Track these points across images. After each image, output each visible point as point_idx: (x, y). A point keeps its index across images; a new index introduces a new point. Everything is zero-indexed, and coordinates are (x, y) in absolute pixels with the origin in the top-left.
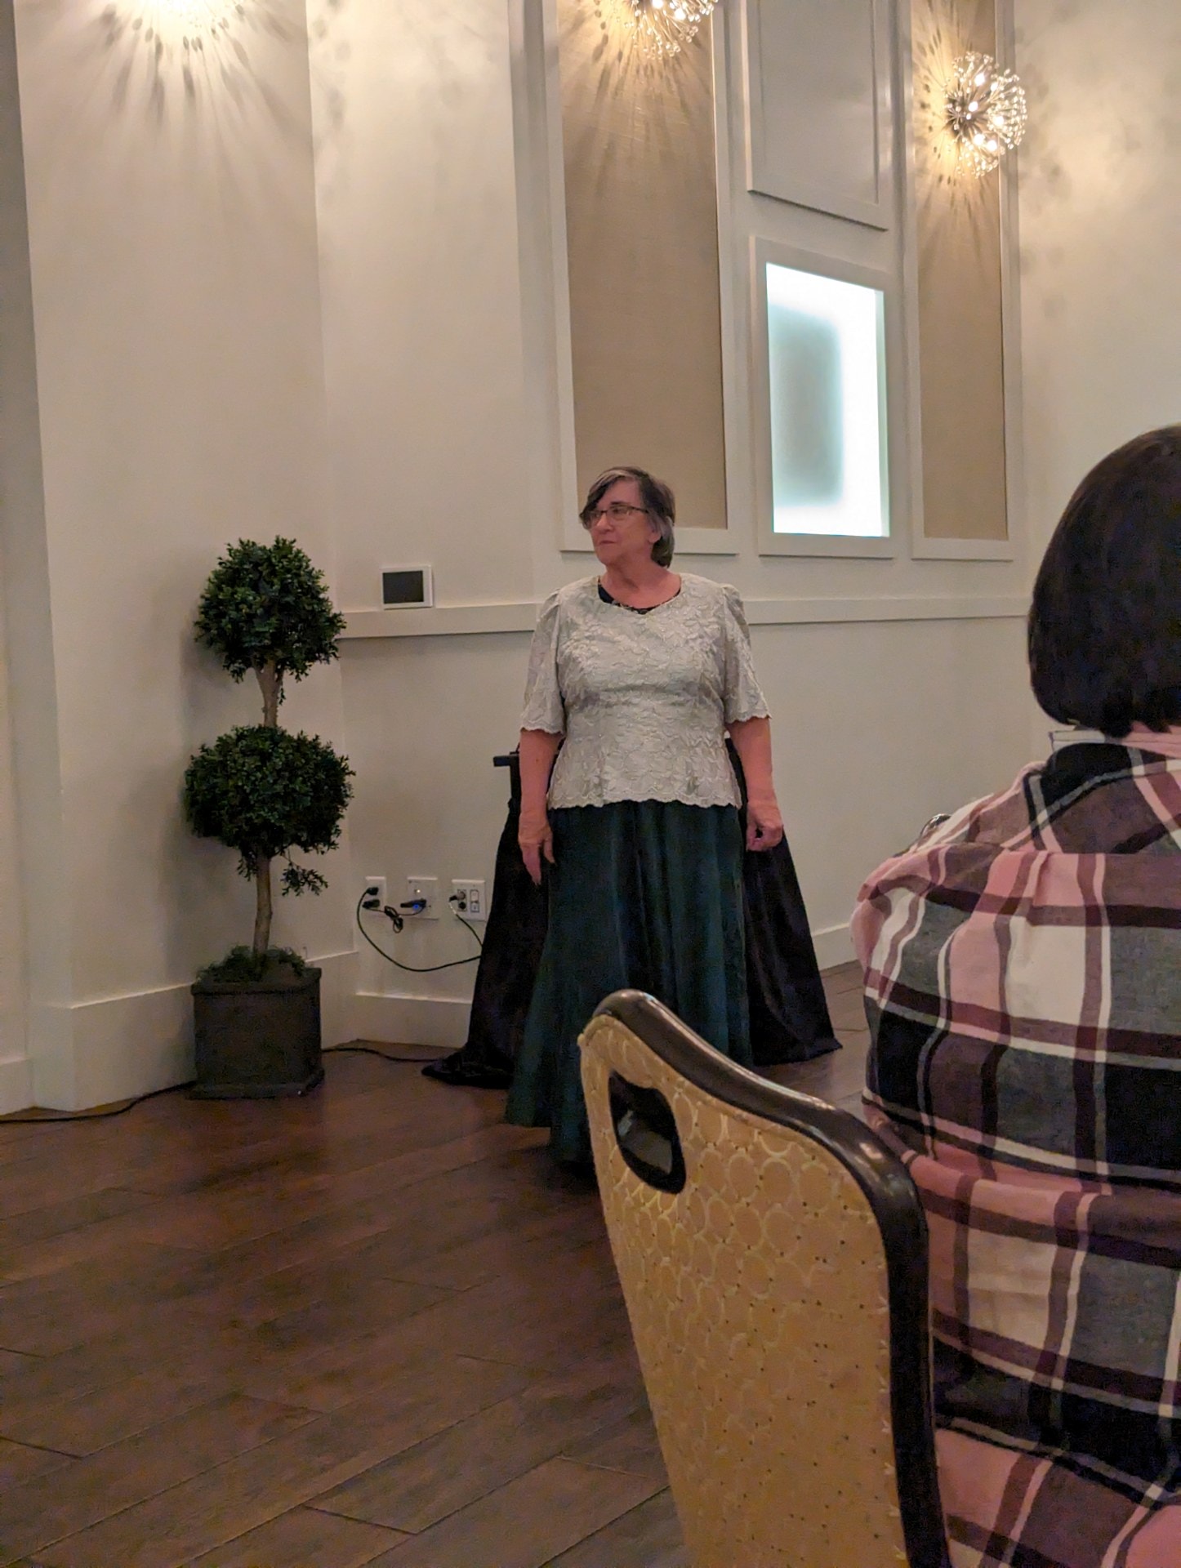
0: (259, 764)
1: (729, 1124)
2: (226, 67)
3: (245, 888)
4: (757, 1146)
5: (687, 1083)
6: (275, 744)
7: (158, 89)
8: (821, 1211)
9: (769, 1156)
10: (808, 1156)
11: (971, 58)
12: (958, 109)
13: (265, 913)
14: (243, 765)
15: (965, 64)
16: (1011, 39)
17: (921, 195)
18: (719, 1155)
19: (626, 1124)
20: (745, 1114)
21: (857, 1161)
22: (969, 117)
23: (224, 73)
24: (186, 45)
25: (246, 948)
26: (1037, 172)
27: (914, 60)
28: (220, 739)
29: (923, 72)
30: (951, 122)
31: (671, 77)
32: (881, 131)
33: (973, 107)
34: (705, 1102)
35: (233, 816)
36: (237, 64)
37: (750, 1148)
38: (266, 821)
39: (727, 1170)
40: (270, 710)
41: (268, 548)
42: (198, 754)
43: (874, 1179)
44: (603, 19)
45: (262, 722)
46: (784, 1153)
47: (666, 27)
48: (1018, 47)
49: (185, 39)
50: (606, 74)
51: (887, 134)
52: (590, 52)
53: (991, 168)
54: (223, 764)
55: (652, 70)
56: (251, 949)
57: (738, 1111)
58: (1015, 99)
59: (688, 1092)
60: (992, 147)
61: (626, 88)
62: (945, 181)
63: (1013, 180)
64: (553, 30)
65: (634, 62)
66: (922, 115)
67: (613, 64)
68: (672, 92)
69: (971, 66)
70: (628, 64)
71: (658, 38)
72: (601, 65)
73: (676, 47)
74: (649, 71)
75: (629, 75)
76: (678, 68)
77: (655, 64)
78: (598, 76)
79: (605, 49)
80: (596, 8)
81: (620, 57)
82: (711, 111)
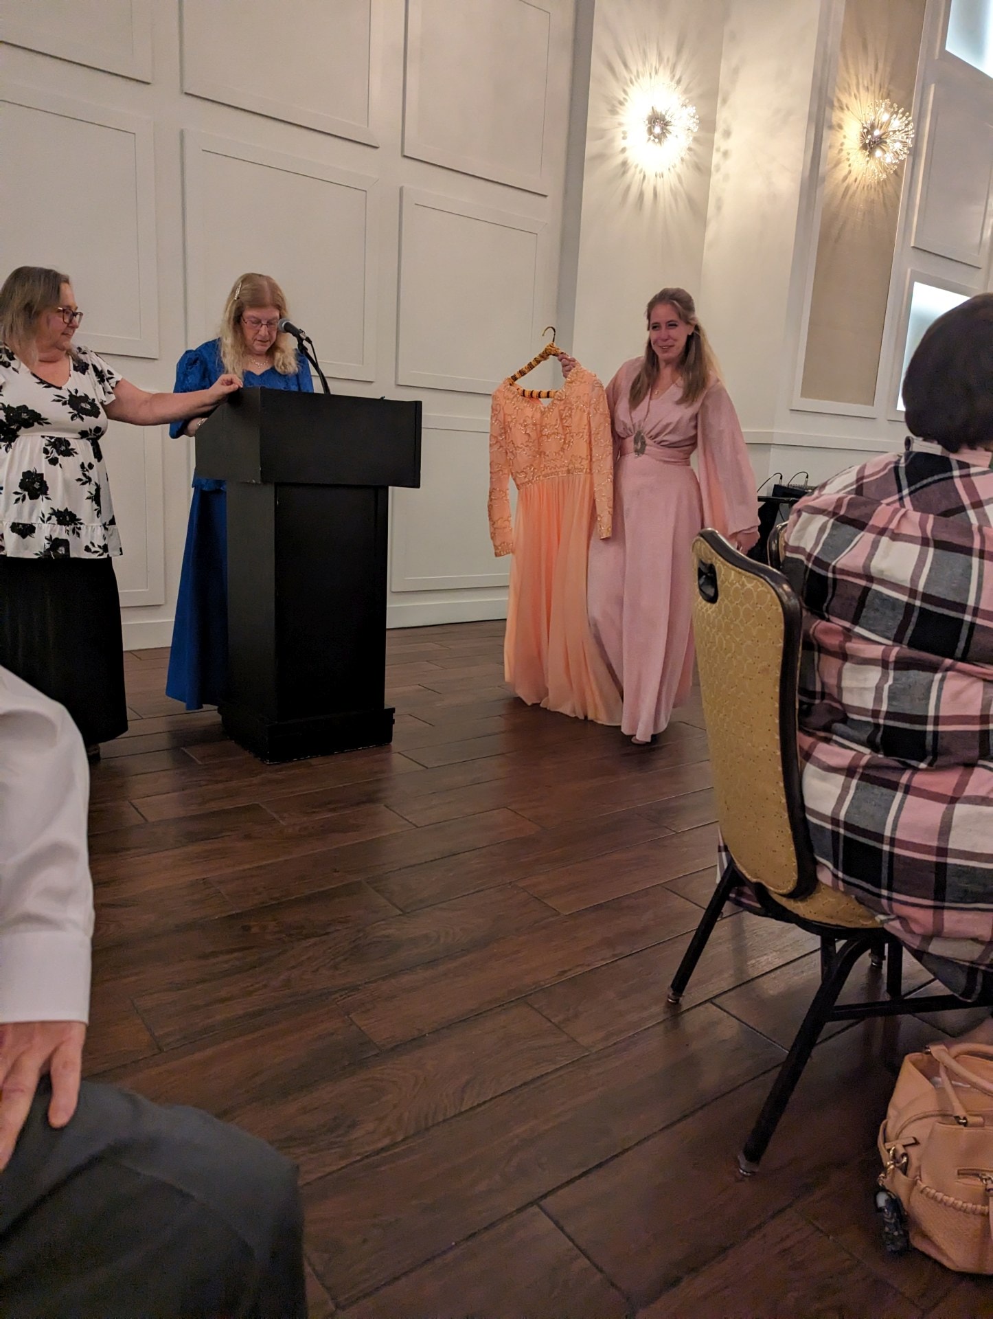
1: (735, 575)
2: (672, 185)
4: (743, 582)
5: (722, 559)
7: (641, 195)
8: (762, 607)
9: (746, 586)
10: (761, 586)
18: (729, 586)
19: (701, 580)
20: (740, 570)
21: (780, 591)
23: (671, 189)
24: (656, 176)
31: (880, 190)
34: (728, 566)
36: (678, 185)
37: (741, 583)
39: (731, 592)
43: (785, 598)
46: (752, 585)
47: (880, 165)
49: (656, 173)
50: (847, 189)
52: (841, 177)
55: (871, 187)
57: (738, 569)
61: (856, 195)
64: (823, 169)
65: (862, 183)
67: (852, 184)
68: (879, 198)
70: (859, 184)
71: (876, 171)
72: (845, 184)
73: (884, 176)
74: (869, 187)
75: (859, 189)
76: (884, 186)
77: (873, 185)
78: (843, 190)
79: (849, 176)
80: (847, 156)
81: (856, 180)
82: (898, 207)
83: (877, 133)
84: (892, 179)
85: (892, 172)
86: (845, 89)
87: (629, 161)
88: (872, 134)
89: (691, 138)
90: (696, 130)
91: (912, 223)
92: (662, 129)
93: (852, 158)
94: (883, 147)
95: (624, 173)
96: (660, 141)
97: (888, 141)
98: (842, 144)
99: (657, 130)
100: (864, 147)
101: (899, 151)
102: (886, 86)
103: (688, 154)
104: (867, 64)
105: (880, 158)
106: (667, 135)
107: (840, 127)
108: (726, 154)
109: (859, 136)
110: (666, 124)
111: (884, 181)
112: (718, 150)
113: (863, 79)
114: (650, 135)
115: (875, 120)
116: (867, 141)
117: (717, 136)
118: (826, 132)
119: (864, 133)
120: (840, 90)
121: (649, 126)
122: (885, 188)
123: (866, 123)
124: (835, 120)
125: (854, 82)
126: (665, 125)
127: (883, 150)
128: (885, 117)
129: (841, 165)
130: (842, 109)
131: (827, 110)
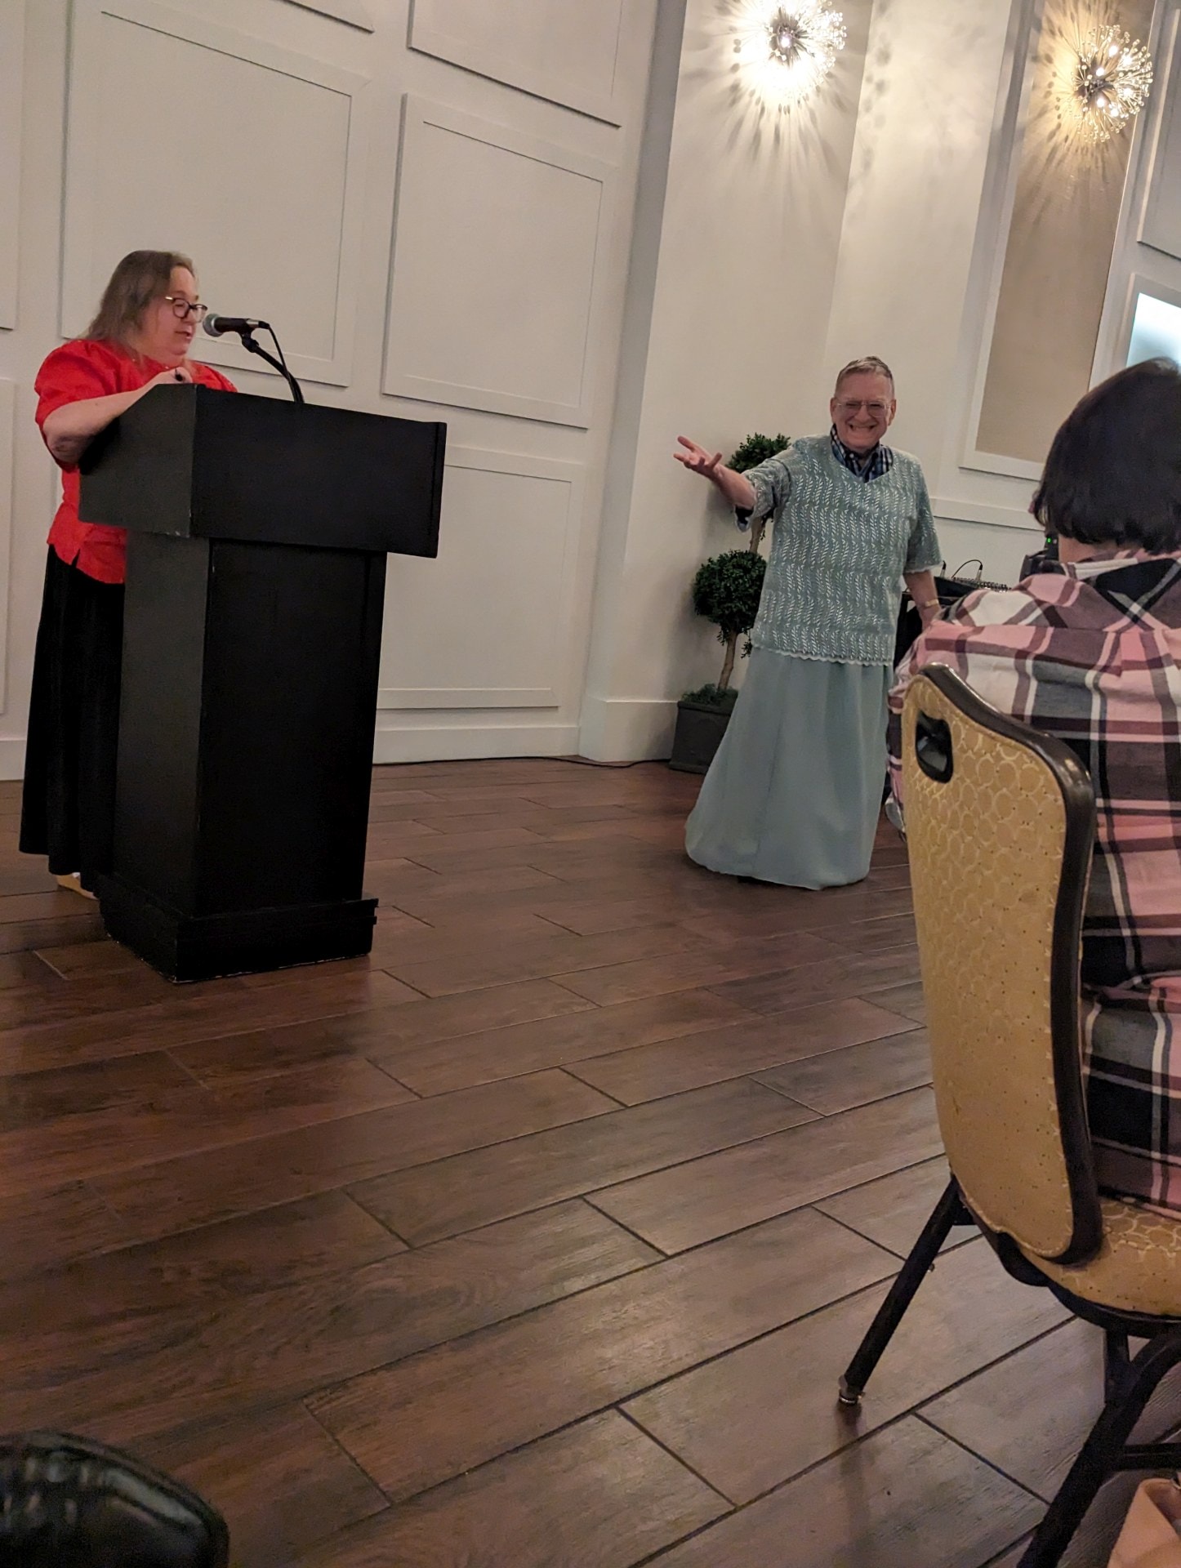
0: (742, 574)
2: (803, 128)
3: (719, 649)
4: (998, 754)
5: (962, 714)
6: (754, 564)
7: (757, 137)
8: (1029, 794)
10: (1028, 761)
13: (729, 666)
14: (732, 573)
19: (923, 743)
21: (1061, 770)
23: (800, 130)
24: (780, 110)
25: (713, 685)
28: (721, 556)
31: (1099, 157)
34: (971, 726)
35: (720, 603)
36: (810, 124)
37: (994, 754)
38: (740, 611)
39: (976, 767)
40: (755, 542)
41: (772, 440)
42: (706, 563)
44: (1060, 111)
45: (748, 549)
46: (1014, 758)
47: (1103, 120)
49: (780, 105)
50: (1054, 150)
52: (1046, 133)
54: (721, 571)
55: (1087, 151)
56: (717, 687)
59: (961, 720)
61: (1066, 161)
64: (1023, 117)
65: (1075, 144)
67: (1061, 144)
70: (1071, 145)
71: (1096, 128)
72: (1051, 144)
73: (1107, 136)
74: (1085, 150)
75: (1070, 153)
76: (1105, 150)
77: (1089, 147)
78: (1049, 150)
79: (1057, 133)
80: (1056, 103)
81: (1066, 139)
82: (1122, 184)
83: (1100, 72)
84: (1116, 141)
85: (1118, 131)
86: (1058, 5)
87: (742, 85)
88: (1094, 74)
89: (834, 59)
90: (841, 47)
91: (1141, 207)
92: (793, 41)
93: (1063, 105)
94: (1106, 93)
95: (734, 102)
96: (788, 61)
97: (1116, 85)
98: (1051, 85)
99: (785, 42)
100: (1081, 91)
101: (1129, 101)
103: (827, 82)
105: (1101, 109)
106: (799, 51)
107: (1049, 60)
108: (881, 87)
109: (1074, 76)
110: (798, 35)
111: (1105, 143)
112: (869, 80)
114: (774, 50)
115: (1097, 53)
116: (1087, 84)
117: (870, 58)
118: (1029, 65)
119: (1082, 71)
121: (774, 35)
122: (1106, 154)
123: (1085, 57)
124: (1042, 50)
126: (796, 35)
127: (1107, 98)
128: (1113, 51)
129: (1048, 115)
130: (1053, 33)
131: (1033, 31)
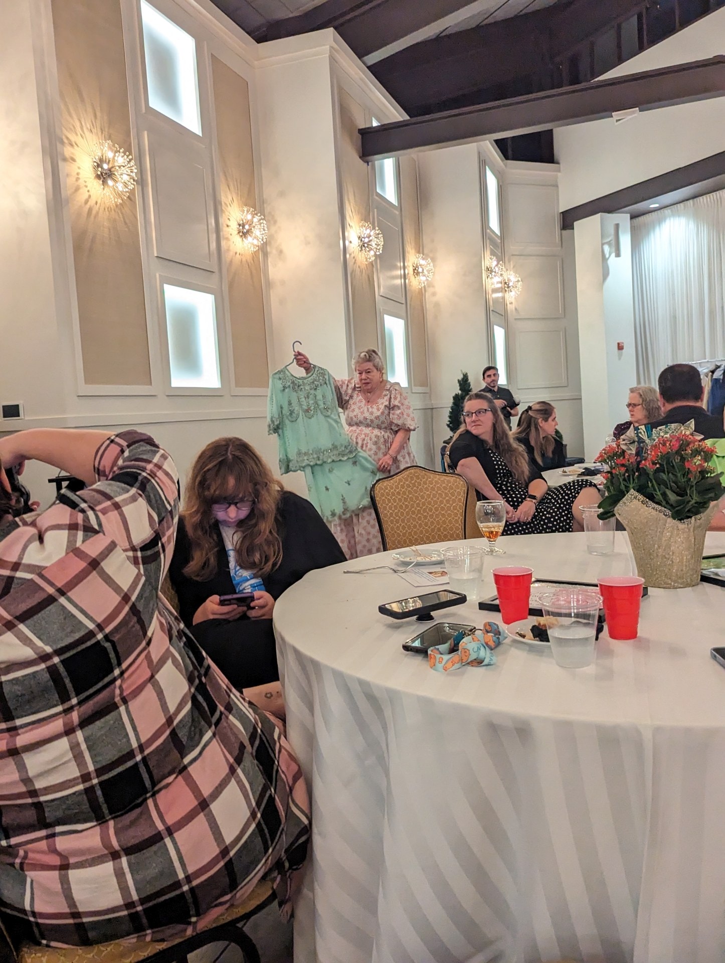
11: (245, 209)
12: (241, 228)
15: (243, 211)
16: (263, 202)
17: (228, 260)
22: (245, 231)
26: (274, 251)
27: (223, 208)
29: (227, 213)
30: (239, 233)
31: (119, 212)
32: (210, 235)
33: (247, 227)
44: (88, 188)
47: (115, 192)
48: (265, 205)
50: (90, 210)
51: (213, 237)
52: (83, 201)
53: (255, 250)
55: (111, 209)
58: (262, 225)
60: (255, 242)
61: (100, 215)
62: (238, 254)
63: (266, 255)
64: (65, 192)
65: (102, 205)
66: (227, 229)
67: (94, 206)
68: (120, 217)
69: (245, 212)
70: (100, 207)
71: (112, 197)
72: (88, 206)
73: (120, 201)
74: (109, 209)
75: (101, 211)
76: (121, 209)
77: (112, 207)
78: (87, 210)
79: (90, 200)
80: (85, 184)
81: (96, 203)
82: (137, 225)
83: (105, 166)
84: (127, 203)
85: (126, 198)
86: (71, 129)
88: (102, 167)
91: (152, 237)
93: (89, 185)
94: (113, 178)
97: (116, 173)
98: (78, 174)
100: (98, 177)
101: (127, 182)
102: (106, 130)
104: (86, 111)
105: (113, 187)
107: (74, 160)
109: (92, 169)
111: (121, 204)
113: (85, 123)
115: (102, 156)
116: (99, 173)
118: (61, 164)
119: (95, 166)
120: (67, 130)
122: (123, 210)
123: (96, 158)
124: (67, 154)
125: (77, 124)
127: (115, 181)
128: (110, 155)
129: (81, 191)
130: (72, 145)
131: (59, 145)
